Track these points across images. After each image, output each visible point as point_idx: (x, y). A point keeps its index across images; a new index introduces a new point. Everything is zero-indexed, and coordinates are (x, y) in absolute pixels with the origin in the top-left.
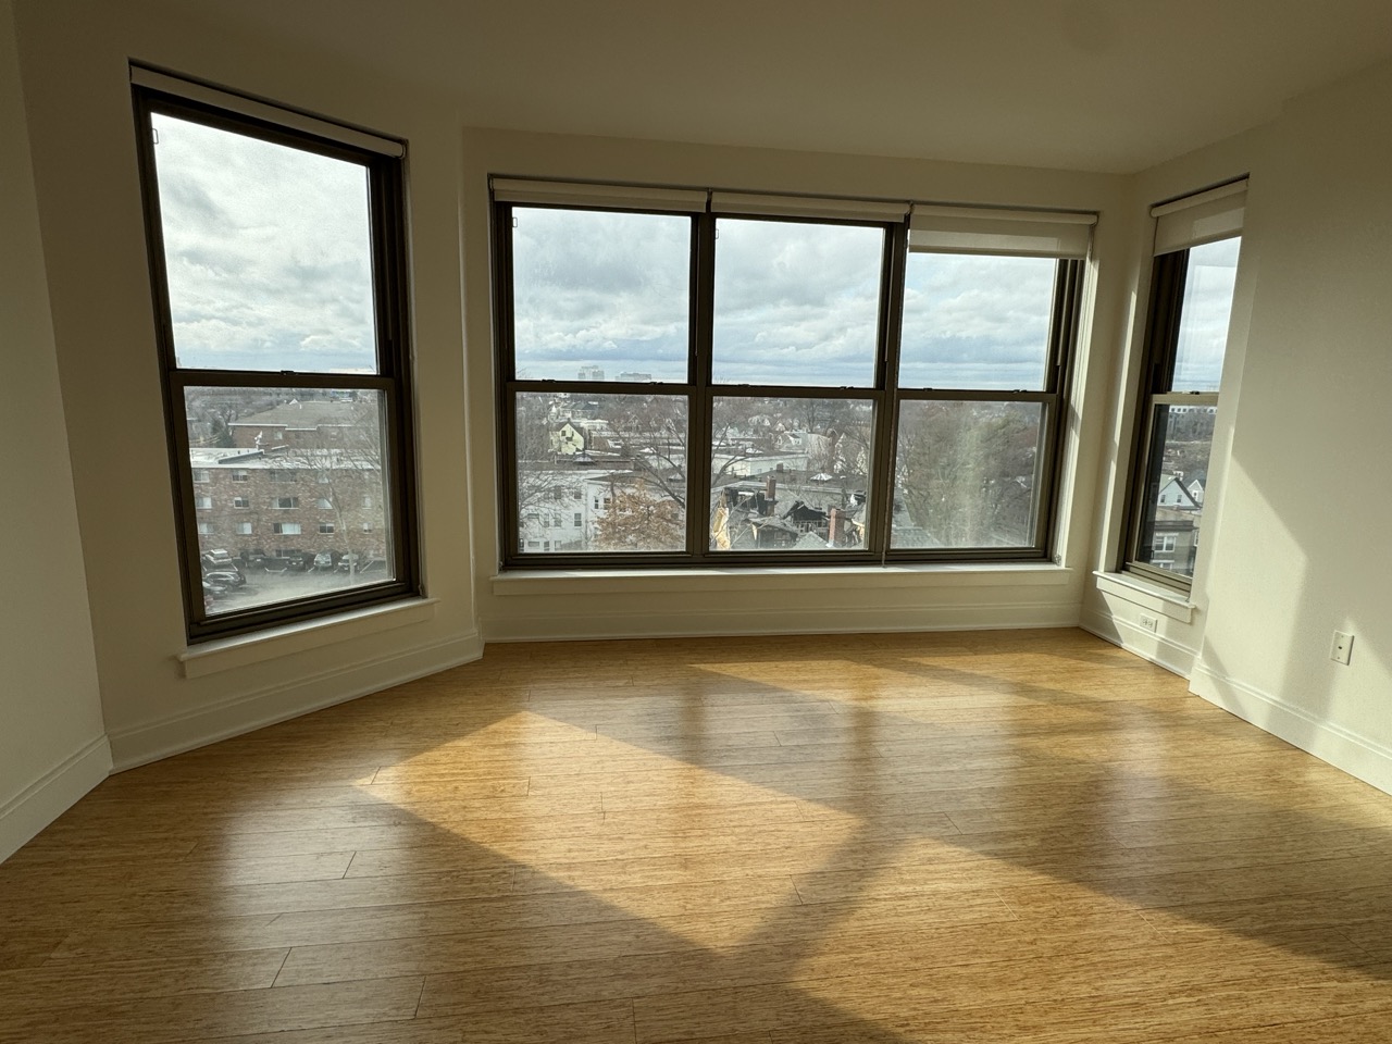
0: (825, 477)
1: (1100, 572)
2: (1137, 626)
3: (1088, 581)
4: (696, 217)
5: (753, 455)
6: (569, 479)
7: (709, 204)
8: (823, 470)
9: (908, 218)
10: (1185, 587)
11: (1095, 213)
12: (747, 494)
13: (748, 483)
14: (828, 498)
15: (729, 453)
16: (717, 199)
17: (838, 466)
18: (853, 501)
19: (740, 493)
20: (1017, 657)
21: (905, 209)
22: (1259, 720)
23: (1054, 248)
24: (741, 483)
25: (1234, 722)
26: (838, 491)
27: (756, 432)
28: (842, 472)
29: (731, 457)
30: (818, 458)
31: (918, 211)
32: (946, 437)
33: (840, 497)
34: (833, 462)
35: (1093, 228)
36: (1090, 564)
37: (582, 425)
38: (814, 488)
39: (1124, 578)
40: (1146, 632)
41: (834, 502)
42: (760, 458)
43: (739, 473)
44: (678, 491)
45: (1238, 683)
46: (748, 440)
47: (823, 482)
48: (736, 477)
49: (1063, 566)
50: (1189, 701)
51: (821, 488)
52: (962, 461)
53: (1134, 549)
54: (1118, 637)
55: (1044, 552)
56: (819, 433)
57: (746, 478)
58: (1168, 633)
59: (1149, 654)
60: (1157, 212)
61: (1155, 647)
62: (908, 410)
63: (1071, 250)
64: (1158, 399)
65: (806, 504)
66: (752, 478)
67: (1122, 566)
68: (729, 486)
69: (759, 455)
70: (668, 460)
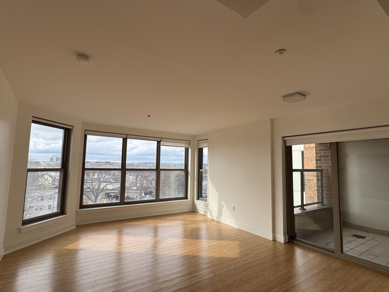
0: (135, 188)
1: (195, 200)
2: (200, 208)
3: (193, 202)
4: (124, 139)
5: (113, 183)
6: (51, 193)
7: (126, 137)
8: (134, 186)
9: (161, 140)
10: (206, 201)
11: (190, 141)
12: (112, 194)
13: (112, 191)
14: (136, 194)
15: (105, 182)
16: (128, 136)
17: (138, 185)
18: (143, 194)
19: (110, 194)
20: (182, 216)
21: (160, 139)
22: (216, 219)
23: (184, 146)
24: (109, 191)
25: (213, 220)
26: (139, 192)
27: (113, 176)
28: (139, 187)
29: (107, 183)
30: (133, 183)
31: (162, 139)
32: (168, 177)
33: (139, 194)
34: (137, 184)
35: (189, 143)
36: (193, 199)
37: (51, 175)
38: (132, 191)
39: (199, 201)
40: (202, 209)
41: (138, 195)
42: (115, 184)
43: (109, 188)
44: (89, 195)
45: (213, 214)
46: (111, 178)
47: (135, 189)
48: (108, 189)
49: (189, 200)
50: (208, 219)
51: (134, 191)
52: (171, 182)
53: (200, 195)
54: (198, 211)
55: (186, 198)
56: (133, 176)
57: (111, 190)
58: (205, 209)
59: (203, 213)
60: (198, 142)
61: (203, 212)
62: (162, 173)
63: (187, 146)
64: (201, 170)
65: (130, 196)
66: (113, 189)
67: (198, 199)
68: (106, 192)
69: (115, 183)
70: (86, 185)
